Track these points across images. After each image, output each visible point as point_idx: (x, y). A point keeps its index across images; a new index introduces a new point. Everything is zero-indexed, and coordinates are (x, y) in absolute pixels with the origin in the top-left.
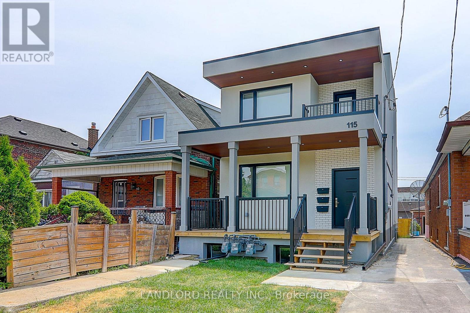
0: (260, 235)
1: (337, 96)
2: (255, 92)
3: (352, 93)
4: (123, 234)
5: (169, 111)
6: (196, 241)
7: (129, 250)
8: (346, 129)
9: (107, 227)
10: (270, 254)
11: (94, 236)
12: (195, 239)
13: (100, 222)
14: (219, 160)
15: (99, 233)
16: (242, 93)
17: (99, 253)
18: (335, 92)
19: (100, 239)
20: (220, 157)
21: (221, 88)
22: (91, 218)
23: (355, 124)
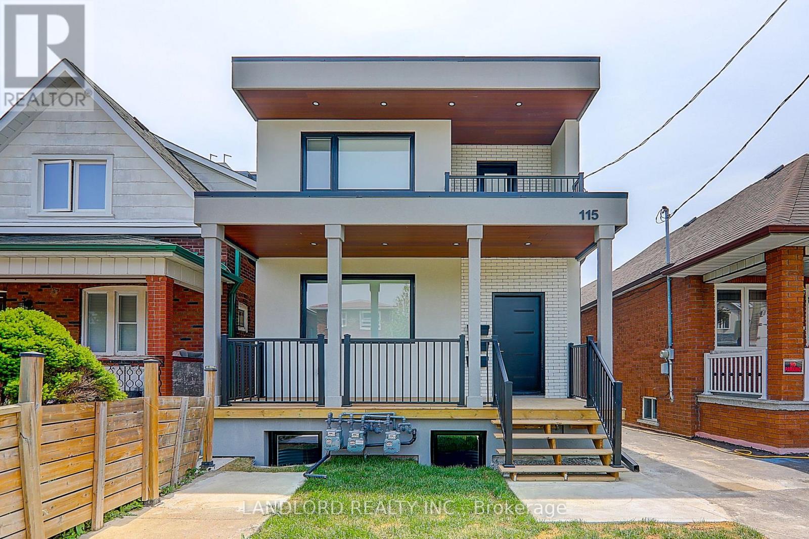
0: (405, 412)
1: (484, 168)
2: (335, 138)
3: (510, 168)
4: (131, 424)
5: (119, 151)
6: (245, 428)
7: (143, 462)
8: (577, 221)
9: (103, 407)
10: (423, 450)
11: (76, 437)
12: (244, 424)
13: (92, 395)
14: (254, 264)
15: (85, 427)
16: (305, 136)
17: (83, 480)
18: (480, 161)
19: (86, 443)
20: (257, 257)
21: (257, 119)
22: (71, 388)
23: (594, 214)
